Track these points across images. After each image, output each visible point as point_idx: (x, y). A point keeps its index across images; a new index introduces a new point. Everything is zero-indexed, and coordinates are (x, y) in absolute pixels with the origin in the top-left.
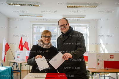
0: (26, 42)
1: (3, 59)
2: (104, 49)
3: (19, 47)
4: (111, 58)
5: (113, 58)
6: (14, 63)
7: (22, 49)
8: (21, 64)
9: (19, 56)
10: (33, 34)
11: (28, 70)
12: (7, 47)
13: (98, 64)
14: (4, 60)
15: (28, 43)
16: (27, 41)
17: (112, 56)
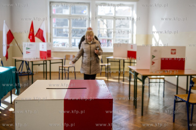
0: (39, 29)
1: (5, 54)
2: (157, 41)
3: (29, 37)
4: (172, 53)
5: (175, 53)
6: (23, 61)
7: (33, 40)
8: (32, 62)
9: (28, 50)
10: (50, 17)
11: (44, 72)
12: (10, 37)
13: (153, 63)
14: (7, 56)
15: (42, 31)
16: (42, 28)
17: (173, 51)
